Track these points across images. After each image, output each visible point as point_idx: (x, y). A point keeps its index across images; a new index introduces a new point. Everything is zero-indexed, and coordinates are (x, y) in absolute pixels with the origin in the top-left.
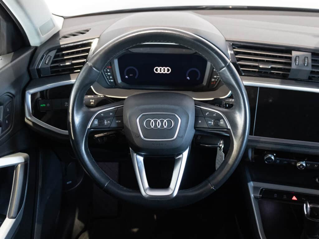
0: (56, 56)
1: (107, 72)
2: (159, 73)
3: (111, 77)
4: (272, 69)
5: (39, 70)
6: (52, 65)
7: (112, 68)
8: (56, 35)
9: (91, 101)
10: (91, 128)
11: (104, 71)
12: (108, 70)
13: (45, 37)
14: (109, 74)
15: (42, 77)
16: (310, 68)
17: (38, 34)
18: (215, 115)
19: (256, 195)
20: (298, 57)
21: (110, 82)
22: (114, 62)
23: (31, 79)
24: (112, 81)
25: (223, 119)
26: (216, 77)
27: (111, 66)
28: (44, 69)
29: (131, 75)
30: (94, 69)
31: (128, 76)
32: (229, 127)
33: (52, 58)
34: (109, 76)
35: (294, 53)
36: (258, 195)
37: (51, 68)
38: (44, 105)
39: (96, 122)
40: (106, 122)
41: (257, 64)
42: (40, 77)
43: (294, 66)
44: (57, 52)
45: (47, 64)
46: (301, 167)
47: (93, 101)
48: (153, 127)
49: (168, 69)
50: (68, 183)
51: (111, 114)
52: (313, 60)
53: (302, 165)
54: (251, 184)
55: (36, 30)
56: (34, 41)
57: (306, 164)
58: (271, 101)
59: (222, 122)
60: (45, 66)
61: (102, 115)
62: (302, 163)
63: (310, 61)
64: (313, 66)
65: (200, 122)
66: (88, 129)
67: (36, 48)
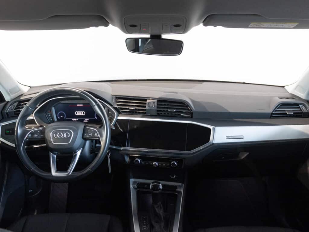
0: (17, 106)
1: (49, 115)
2: (78, 115)
3: (51, 118)
4: (136, 109)
5: (7, 113)
6: (15, 110)
7: (51, 113)
8: (21, 95)
9: (32, 127)
10: (26, 139)
11: (47, 114)
12: (49, 114)
13: (14, 96)
14: (50, 116)
15: (10, 117)
16: (155, 108)
17: (9, 94)
18: (93, 131)
19: (134, 186)
20: (150, 102)
21: (50, 121)
22: (52, 109)
23: (3, 118)
24: (51, 120)
25: (97, 132)
26: (110, 116)
27: (51, 111)
28: (10, 112)
29: (61, 117)
30: (30, 108)
31: (60, 117)
32: (99, 137)
33: (15, 106)
34: (50, 117)
35: (148, 101)
36: (135, 186)
37: (15, 112)
38: (8, 132)
39: (30, 136)
40: (35, 136)
41: (128, 107)
42: (8, 117)
43: (147, 108)
44: (18, 103)
45: (12, 110)
46: (155, 165)
47: (33, 127)
48: (58, 137)
49: (83, 113)
50: (30, 191)
51: (39, 131)
52: (158, 104)
53: (155, 164)
54: (132, 180)
55: (7, 91)
56: (7, 98)
57: (158, 164)
58: (136, 127)
59: (96, 134)
60: (11, 111)
61: (34, 132)
62: (156, 163)
63: (156, 105)
64: (157, 107)
65: (85, 135)
66: (25, 139)
67: (8, 102)
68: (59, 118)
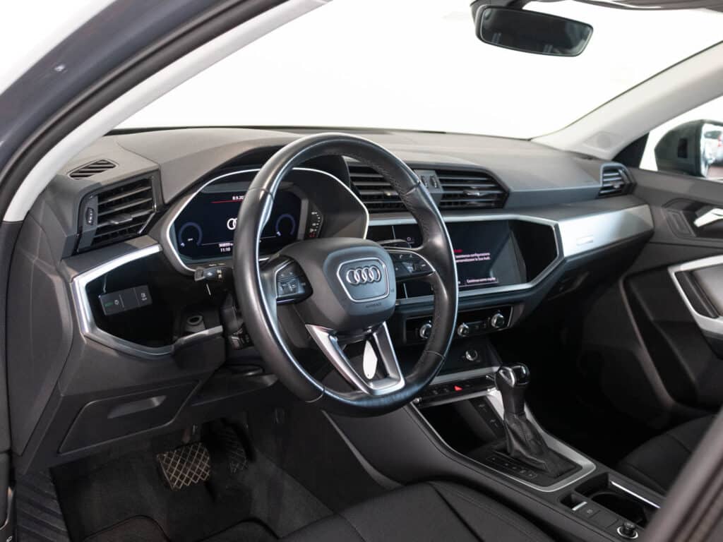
18: (411, 257)
28: (88, 233)
29: (190, 240)
33: (96, 212)
38: (111, 304)
39: (280, 288)
40: (290, 287)
44: (99, 201)
45: (91, 224)
51: (291, 273)
60: (91, 229)
61: (283, 275)
63: (438, 181)
64: (443, 187)
65: (397, 269)
68: (183, 244)
